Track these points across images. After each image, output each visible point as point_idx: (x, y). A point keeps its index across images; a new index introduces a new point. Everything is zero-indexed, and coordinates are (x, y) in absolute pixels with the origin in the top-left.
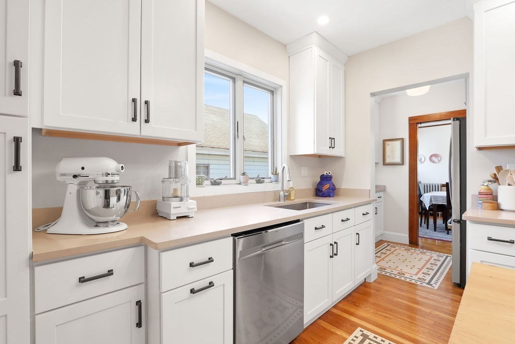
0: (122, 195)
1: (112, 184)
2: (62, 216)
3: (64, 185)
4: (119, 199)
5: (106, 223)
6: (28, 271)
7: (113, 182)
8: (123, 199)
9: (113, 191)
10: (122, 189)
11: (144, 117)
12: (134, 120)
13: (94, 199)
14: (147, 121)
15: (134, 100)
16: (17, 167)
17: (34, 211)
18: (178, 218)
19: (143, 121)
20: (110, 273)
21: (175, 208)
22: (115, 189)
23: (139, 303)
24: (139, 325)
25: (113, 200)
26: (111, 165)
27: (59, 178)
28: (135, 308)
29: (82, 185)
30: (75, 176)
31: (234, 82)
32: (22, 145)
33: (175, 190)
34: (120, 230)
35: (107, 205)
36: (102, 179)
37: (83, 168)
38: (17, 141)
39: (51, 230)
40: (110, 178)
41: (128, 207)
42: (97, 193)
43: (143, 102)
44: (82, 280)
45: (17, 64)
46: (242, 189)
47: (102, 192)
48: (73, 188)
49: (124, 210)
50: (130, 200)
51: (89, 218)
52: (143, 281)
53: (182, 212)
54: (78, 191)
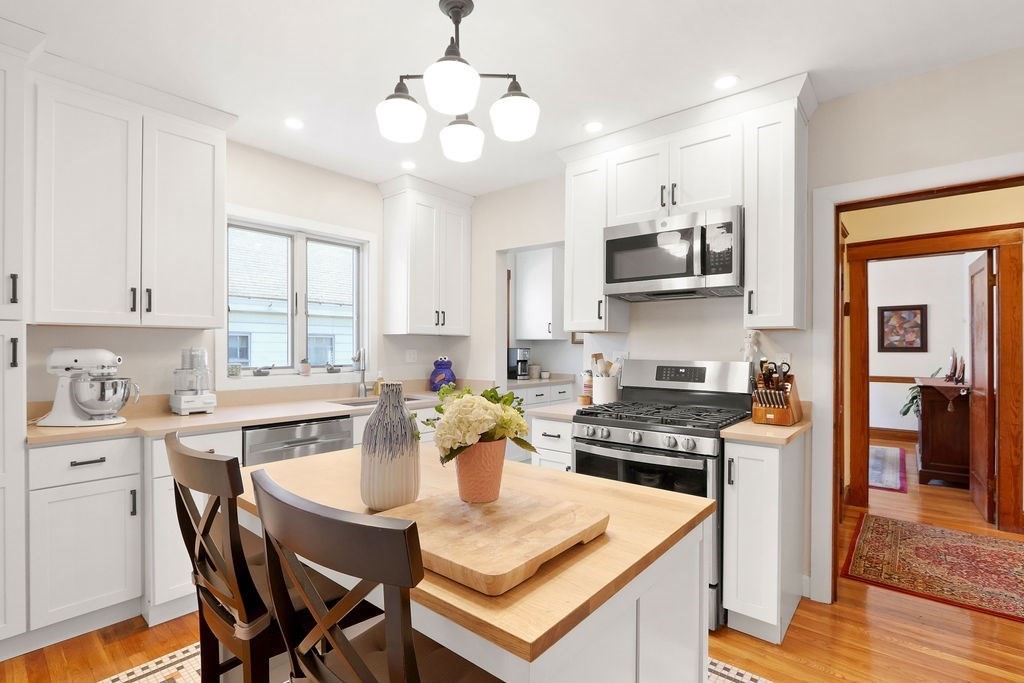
0: (119, 388)
1: (109, 377)
2: (53, 409)
3: (56, 378)
4: (115, 392)
5: (101, 416)
6: (23, 452)
7: (109, 374)
8: (121, 391)
9: (108, 384)
10: (119, 382)
11: (145, 306)
12: (133, 309)
13: (88, 392)
14: (149, 310)
15: (134, 290)
16: (14, 364)
17: (29, 405)
18: (191, 413)
19: (144, 309)
20: (102, 460)
21: (187, 402)
22: (111, 381)
23: (133, 493)
24: (134, 513)
25: (109, 393)
26: (106, 357)
27: (50, 371)
28: (129, 497)
29: (76, 378)
30: (67, 369)
31: (293, 241)
32: (18, 344)
33: (191, 382)
34: (119, 422)
35: (102, 397)
36: (97, 372)
37: (76, 361)
38: (14, 341)
39: (41, 422)
40: (105, 371)
41: (126, 400)
42: (92, 386)
43: (144, 289)
44: (74, 464)
45: (14, 277)
46: (301, 381)
47: (97, 385)
48: (65, 380)
49: (121, 403)
50: (129, 393)
51: (83, 410)
52: (138, 470)
53: (198, 406)
54: (71, 384)
